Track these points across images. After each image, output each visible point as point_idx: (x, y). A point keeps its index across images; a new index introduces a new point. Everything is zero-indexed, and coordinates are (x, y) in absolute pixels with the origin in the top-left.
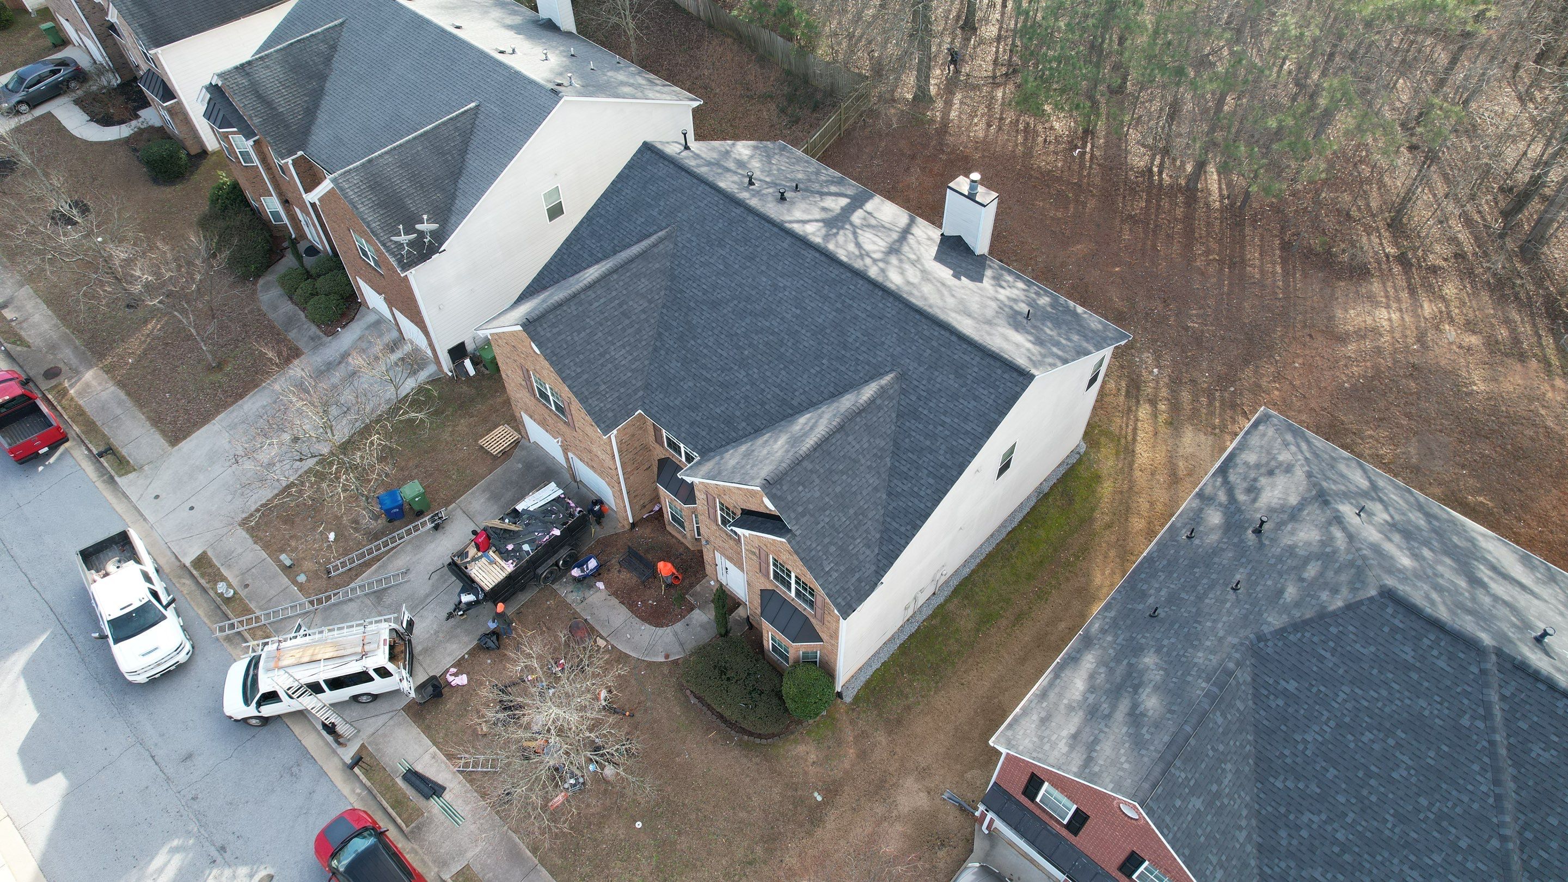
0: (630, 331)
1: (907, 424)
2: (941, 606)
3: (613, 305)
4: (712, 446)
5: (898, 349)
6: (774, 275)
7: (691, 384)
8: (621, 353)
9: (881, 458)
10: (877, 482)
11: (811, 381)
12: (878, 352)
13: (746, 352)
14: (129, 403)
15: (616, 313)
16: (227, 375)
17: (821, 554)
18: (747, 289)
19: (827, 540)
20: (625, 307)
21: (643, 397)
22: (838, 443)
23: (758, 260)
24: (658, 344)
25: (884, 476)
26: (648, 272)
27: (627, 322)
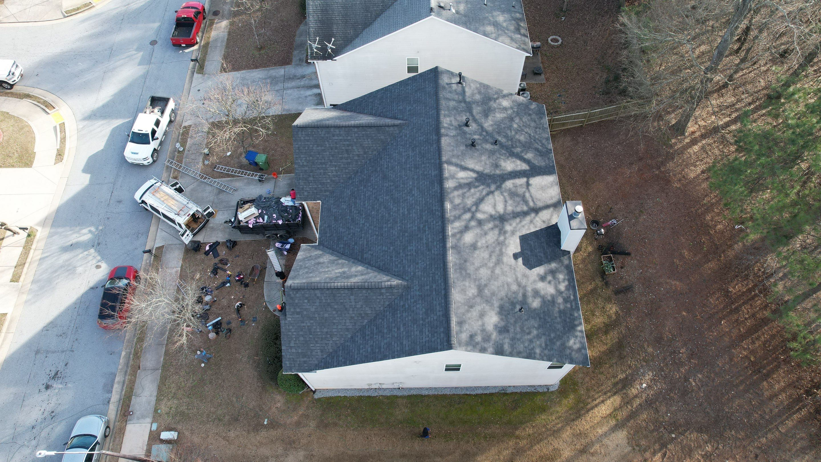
0: (344, 161)
1: (388, 313)
2: (396, 397)
3: (344, 143)
4: (325, 244)
5: (420, 273)
6: (415, 184)
7: (345, 207)
8: (332, 169)
9: (363, 318)
10: (351, 327)
11: (379, 251)
12: (412, 266)
13: (373, 213)
14: (224, 44)
15: (343, 148)
16: (260, 54)
17: (294, 336)
18: (401, 181)
19: (301, 333)
20: (350, 148)
21: (327, 195)
22: (343, 295)
23: (418, 170)
24: (353, 176)
25: (357, 327)
26: (375, 138)
27: (346, 155)
